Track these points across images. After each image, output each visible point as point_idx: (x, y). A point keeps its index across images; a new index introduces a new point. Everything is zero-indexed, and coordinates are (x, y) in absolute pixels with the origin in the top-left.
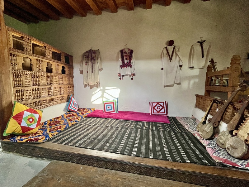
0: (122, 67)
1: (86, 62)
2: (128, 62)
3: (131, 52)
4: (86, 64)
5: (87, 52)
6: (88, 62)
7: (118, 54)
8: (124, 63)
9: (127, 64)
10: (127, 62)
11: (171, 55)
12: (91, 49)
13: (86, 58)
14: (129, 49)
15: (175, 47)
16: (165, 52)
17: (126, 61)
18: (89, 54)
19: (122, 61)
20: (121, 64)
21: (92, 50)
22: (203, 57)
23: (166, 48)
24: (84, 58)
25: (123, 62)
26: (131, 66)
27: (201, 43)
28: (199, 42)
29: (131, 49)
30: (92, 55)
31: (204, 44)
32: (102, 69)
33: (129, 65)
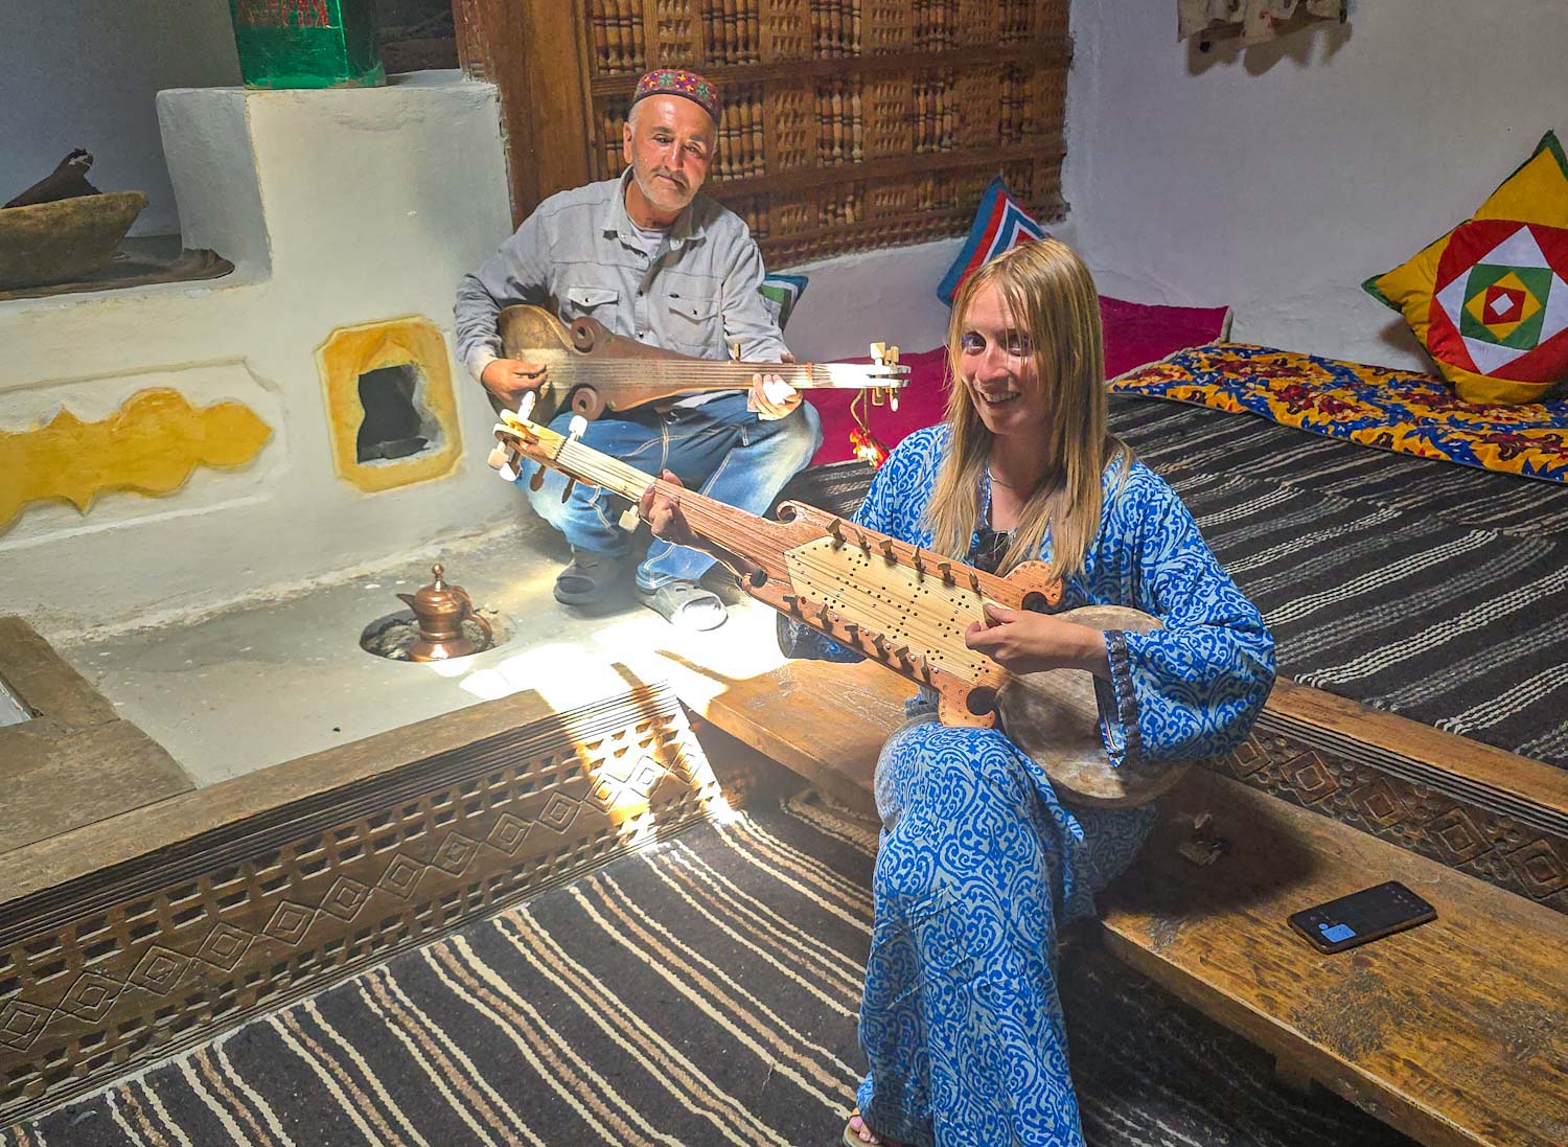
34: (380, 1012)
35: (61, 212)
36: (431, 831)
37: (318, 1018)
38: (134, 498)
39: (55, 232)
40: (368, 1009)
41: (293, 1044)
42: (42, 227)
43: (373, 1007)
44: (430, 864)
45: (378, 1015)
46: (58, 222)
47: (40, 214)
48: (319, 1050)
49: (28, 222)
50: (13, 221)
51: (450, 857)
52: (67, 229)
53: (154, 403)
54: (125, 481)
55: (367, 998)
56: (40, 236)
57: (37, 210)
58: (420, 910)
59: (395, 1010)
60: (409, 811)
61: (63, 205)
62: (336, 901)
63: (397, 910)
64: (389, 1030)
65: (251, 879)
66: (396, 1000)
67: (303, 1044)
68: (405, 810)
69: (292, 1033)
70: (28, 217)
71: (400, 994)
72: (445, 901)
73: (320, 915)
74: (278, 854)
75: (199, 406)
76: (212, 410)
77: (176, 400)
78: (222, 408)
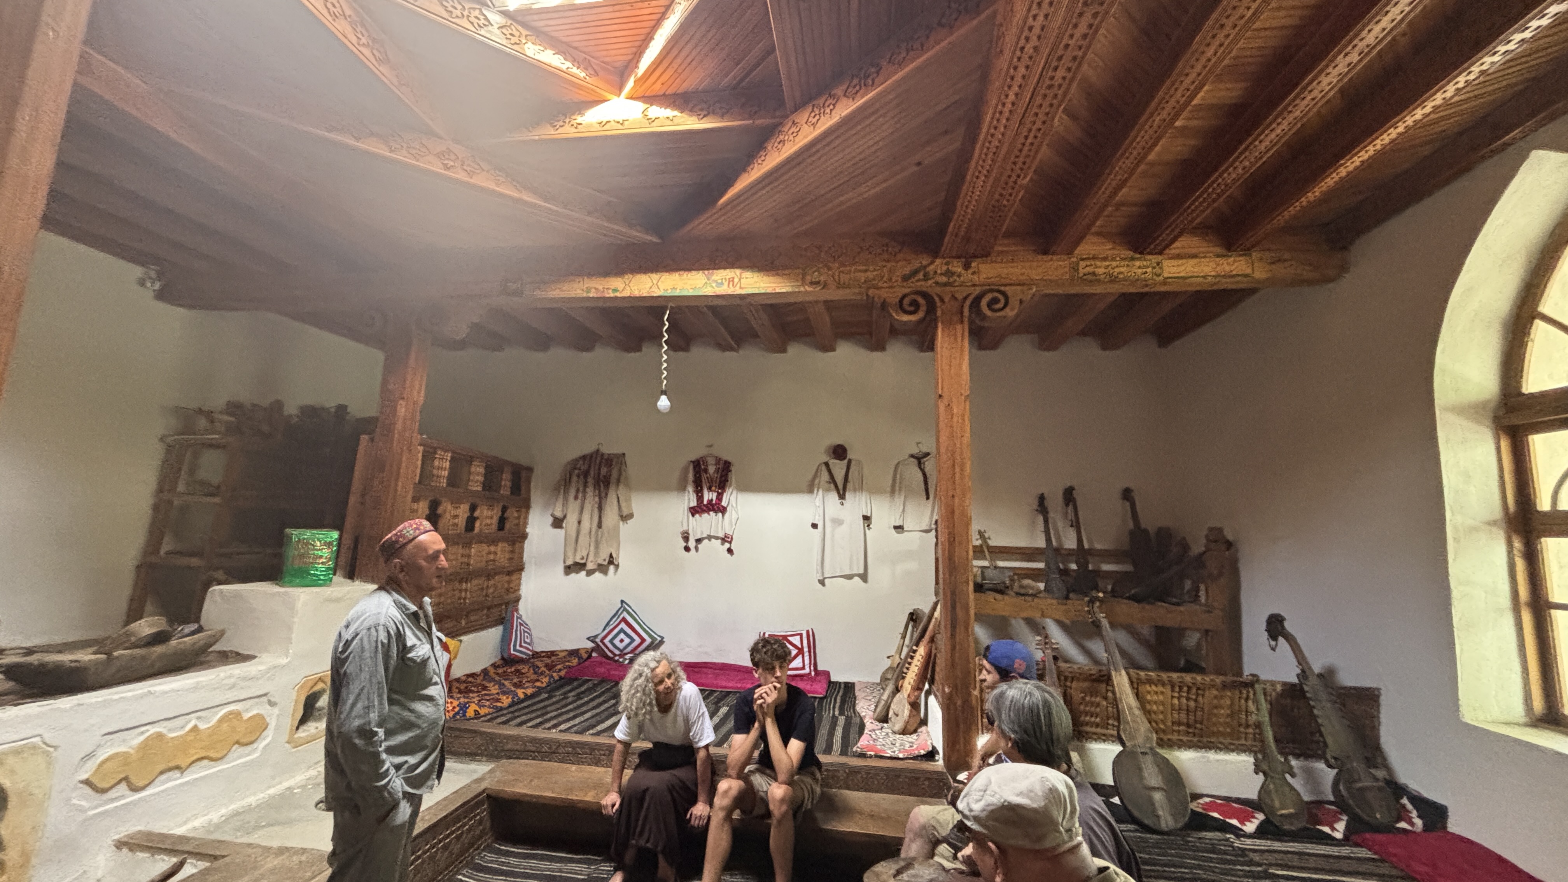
0: (694, 511)
1: (578, 491)
2: (714, 499)
3: (725, 469)
4: (576, 498)
5: (584, 457)
6: (584, 492)
7: (685, 471)
8: (702, 502)
9: (713, 505)
10: (712, 500)
11: (841, 487)
12: (598, 450)
13: (578, 476)
14: (718, 460)
15: (850, 461)
16: (825, 476)
17: (709, 496)
18: (590, 467)
19: (697, 495)
20: (694, 503)
21: (603, 455)
22: (928, 498)
23: (827, 464)
24: (575, 479)
25: (700, 498)
26: (723, 510)
27: (920, 459)
28: (912, 456)
29: (726, 457)
30: (599, 469)
31: (926, 463)
32: (630, 516)
33: (717, 508)
38: (205, 763)
53: (229, 717)
54: (203, 755)
75: (246, 716)
76: (250, 718)
77: (237, 714)
78: (254, 716)
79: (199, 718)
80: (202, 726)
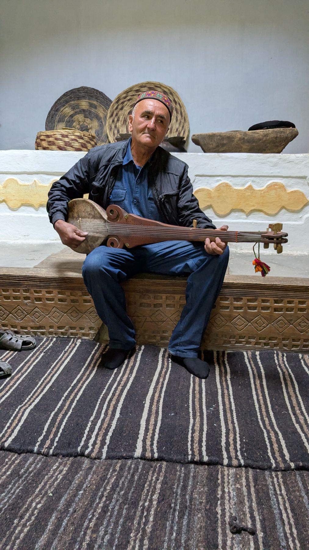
34: (277, 363)
35: (268, 132)
36: (296, 313)
37: (258, 357)
38: (262, 214)
39: (265, 138)
40: (274, 361)
41: (247, 361)
42: (261, 137)
43: (276, 361)
44: (292, 324)
45: (276, 364)
46: (266, 135)
47: (261, 133)
48: (253, 365)
49: (257, 135)
50: (253, 134)
51: (300, 325)
52: (268, 138)
53: (276, 187)
54: (260, 209)
55: (276, 358)
56: (260, 140)
57: (261, 132)
58: (284, 339)
59: (282, 365)
60: (289, 302)
61: (269, 131)
62: (256, 323)
63: (276, 336)
64: (277, 368)
65: (231, 303)
66: (284, 363)
67: (249, 362)
68: (288, 301)
69: (248, 358)
70: (258, 133)
71: (286, 363)
72: (294, 340)
73: (250, 326)
74: (242, 299)
75: (289, 190)
76: (292, 192)
77: (282, 187)
78: (295, 191)
79: (253, 181)
80: (256, 188)
